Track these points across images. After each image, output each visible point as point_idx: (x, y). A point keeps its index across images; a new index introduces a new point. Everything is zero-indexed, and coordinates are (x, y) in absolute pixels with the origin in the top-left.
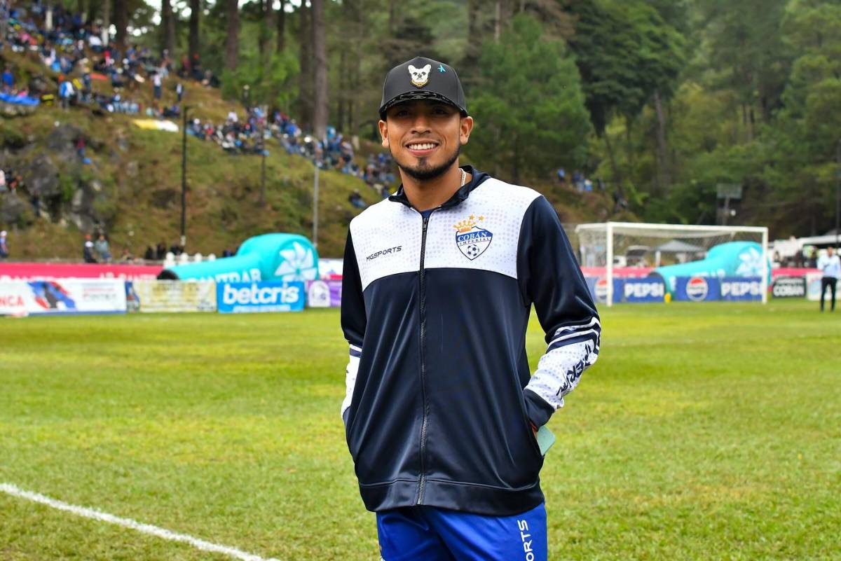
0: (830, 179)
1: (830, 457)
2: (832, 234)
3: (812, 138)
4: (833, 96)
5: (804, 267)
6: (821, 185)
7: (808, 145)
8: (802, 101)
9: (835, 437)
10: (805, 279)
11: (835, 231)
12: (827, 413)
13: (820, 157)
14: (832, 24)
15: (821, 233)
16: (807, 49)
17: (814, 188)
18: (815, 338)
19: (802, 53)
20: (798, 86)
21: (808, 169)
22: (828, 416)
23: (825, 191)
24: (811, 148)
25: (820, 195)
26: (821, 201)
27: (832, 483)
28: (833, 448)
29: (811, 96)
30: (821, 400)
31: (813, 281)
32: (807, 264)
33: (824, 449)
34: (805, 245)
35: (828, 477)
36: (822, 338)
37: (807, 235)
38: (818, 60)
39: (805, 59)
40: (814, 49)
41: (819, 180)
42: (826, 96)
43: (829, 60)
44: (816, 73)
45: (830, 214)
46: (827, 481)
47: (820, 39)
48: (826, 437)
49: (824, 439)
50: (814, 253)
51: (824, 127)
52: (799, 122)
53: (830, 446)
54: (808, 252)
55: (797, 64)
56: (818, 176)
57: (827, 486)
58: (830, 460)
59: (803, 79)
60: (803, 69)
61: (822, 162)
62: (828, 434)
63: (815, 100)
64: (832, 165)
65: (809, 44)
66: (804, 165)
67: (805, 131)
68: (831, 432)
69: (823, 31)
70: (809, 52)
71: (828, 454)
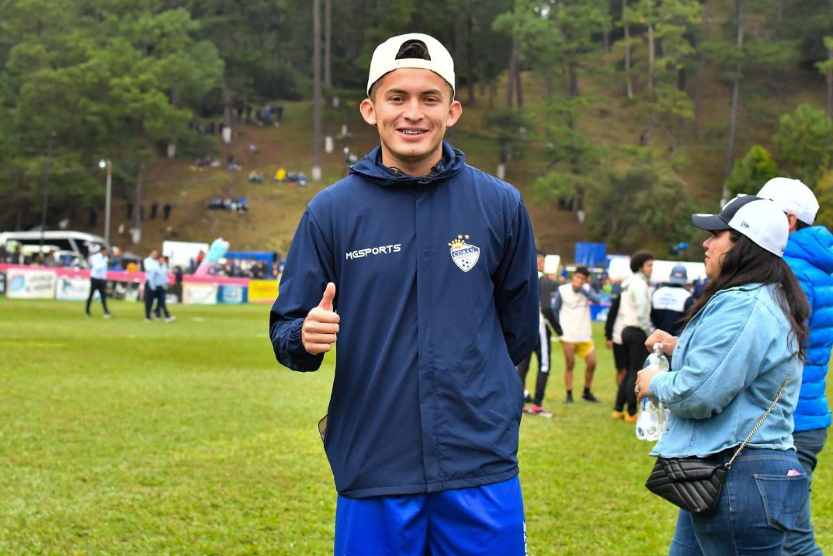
0: (38, 173)
1: (12, 493)
2: (37, 230)
3: (23, 129)
4: (48, 87)
5: (5, 262)
6: (30, 179)
7: (19, 135)
8: (17, 90)
9: (21, 465)
10: (5, 276)
11: (40, 227)
12: (14, 433)
13: (31, 149)
14: (54, 13)
15: (27, 228)
16: (25, 36)
17: (22, 181)
18: (11, 340)
19: (19, 39)
20: (14, 74)
21: (18, 161)
22: (15, 436)
23: (33, 185)
24: (22, 139)
25: (28, 189)
26: (28, 195)
27: (11, 530)
28: (17, 479)
29: (27, 86)
30: (8, 415)
31: (14, 277)
32: (9, 260)
33: (6, 481)
34: (9, 240)
35: (8, 521)
36: (18, 340)
37: (12, 229)
38: (37, 49)
39: (22, 47)
40: (33, 37)
41: (27, 173)
42: (42, 87)
43: (48, 50)
44: (33, 62)
45: (37, 209)
46: (6, 527)
47: (40, 27)
48: (11, 464)
49: (8, 466)
50: (17, 248)
51: (38, 120)
52: (13, 111)
53: (14, 477)
54: (11, 247)
55: (14, 51)
56: (27, 168)
57: (6, 535)
58: (12, 496)
59: (20, 67)
60: (20, 57)
61: (32, 155)
62: (13, 460)
63: (29, 91)
64: (42, 159)
65: (29, 31)
66: (14, 157)
67: (17, 121)
68: (17, 458)
69: (44, 19)
70: (29, 40)
71: (11, 488)
